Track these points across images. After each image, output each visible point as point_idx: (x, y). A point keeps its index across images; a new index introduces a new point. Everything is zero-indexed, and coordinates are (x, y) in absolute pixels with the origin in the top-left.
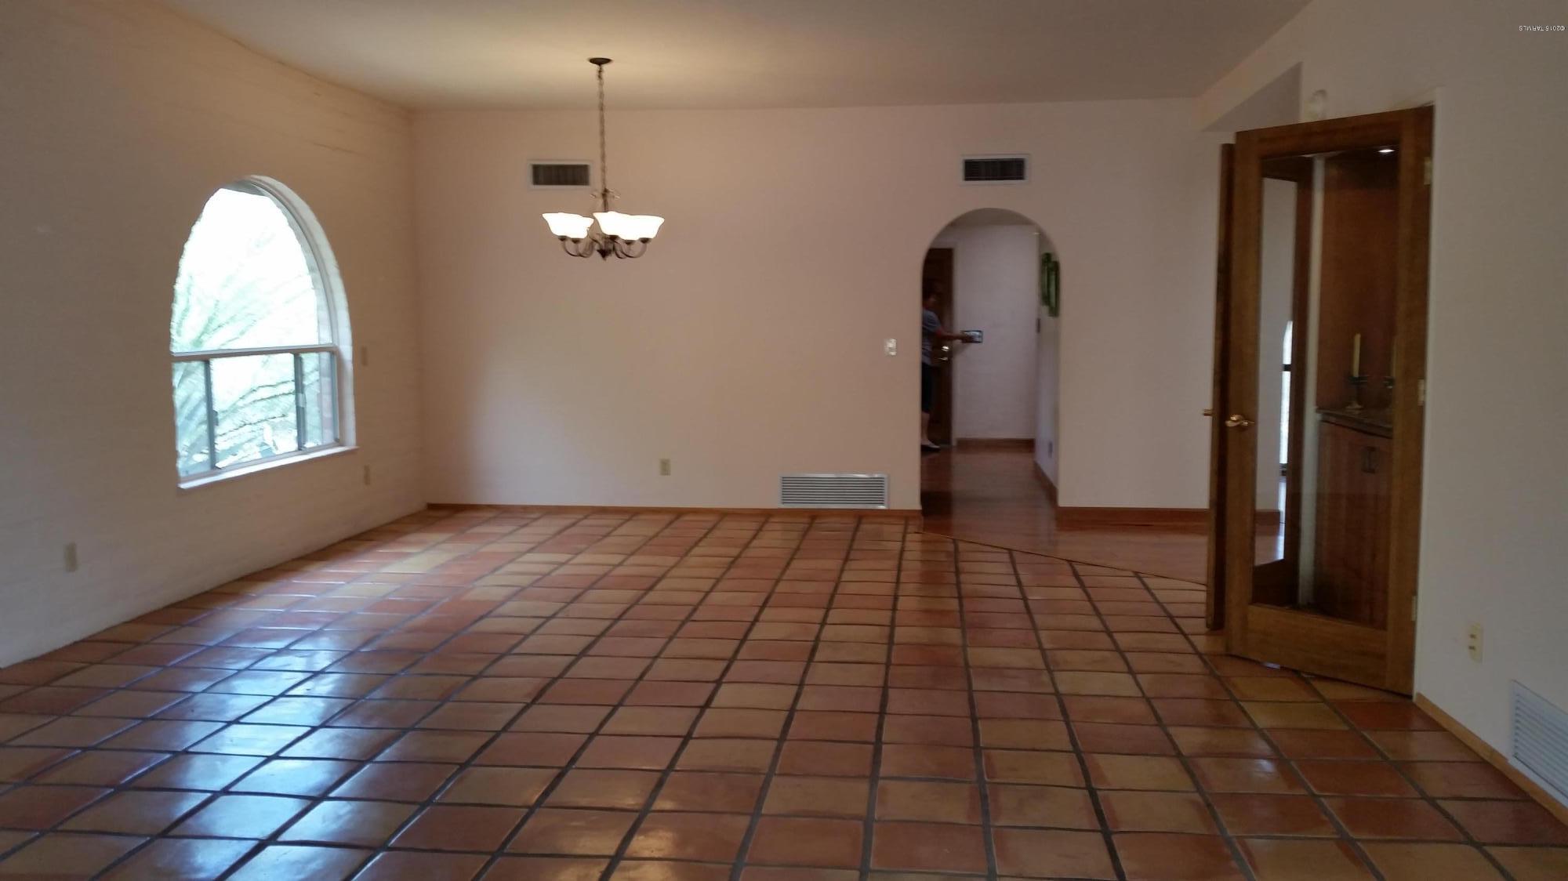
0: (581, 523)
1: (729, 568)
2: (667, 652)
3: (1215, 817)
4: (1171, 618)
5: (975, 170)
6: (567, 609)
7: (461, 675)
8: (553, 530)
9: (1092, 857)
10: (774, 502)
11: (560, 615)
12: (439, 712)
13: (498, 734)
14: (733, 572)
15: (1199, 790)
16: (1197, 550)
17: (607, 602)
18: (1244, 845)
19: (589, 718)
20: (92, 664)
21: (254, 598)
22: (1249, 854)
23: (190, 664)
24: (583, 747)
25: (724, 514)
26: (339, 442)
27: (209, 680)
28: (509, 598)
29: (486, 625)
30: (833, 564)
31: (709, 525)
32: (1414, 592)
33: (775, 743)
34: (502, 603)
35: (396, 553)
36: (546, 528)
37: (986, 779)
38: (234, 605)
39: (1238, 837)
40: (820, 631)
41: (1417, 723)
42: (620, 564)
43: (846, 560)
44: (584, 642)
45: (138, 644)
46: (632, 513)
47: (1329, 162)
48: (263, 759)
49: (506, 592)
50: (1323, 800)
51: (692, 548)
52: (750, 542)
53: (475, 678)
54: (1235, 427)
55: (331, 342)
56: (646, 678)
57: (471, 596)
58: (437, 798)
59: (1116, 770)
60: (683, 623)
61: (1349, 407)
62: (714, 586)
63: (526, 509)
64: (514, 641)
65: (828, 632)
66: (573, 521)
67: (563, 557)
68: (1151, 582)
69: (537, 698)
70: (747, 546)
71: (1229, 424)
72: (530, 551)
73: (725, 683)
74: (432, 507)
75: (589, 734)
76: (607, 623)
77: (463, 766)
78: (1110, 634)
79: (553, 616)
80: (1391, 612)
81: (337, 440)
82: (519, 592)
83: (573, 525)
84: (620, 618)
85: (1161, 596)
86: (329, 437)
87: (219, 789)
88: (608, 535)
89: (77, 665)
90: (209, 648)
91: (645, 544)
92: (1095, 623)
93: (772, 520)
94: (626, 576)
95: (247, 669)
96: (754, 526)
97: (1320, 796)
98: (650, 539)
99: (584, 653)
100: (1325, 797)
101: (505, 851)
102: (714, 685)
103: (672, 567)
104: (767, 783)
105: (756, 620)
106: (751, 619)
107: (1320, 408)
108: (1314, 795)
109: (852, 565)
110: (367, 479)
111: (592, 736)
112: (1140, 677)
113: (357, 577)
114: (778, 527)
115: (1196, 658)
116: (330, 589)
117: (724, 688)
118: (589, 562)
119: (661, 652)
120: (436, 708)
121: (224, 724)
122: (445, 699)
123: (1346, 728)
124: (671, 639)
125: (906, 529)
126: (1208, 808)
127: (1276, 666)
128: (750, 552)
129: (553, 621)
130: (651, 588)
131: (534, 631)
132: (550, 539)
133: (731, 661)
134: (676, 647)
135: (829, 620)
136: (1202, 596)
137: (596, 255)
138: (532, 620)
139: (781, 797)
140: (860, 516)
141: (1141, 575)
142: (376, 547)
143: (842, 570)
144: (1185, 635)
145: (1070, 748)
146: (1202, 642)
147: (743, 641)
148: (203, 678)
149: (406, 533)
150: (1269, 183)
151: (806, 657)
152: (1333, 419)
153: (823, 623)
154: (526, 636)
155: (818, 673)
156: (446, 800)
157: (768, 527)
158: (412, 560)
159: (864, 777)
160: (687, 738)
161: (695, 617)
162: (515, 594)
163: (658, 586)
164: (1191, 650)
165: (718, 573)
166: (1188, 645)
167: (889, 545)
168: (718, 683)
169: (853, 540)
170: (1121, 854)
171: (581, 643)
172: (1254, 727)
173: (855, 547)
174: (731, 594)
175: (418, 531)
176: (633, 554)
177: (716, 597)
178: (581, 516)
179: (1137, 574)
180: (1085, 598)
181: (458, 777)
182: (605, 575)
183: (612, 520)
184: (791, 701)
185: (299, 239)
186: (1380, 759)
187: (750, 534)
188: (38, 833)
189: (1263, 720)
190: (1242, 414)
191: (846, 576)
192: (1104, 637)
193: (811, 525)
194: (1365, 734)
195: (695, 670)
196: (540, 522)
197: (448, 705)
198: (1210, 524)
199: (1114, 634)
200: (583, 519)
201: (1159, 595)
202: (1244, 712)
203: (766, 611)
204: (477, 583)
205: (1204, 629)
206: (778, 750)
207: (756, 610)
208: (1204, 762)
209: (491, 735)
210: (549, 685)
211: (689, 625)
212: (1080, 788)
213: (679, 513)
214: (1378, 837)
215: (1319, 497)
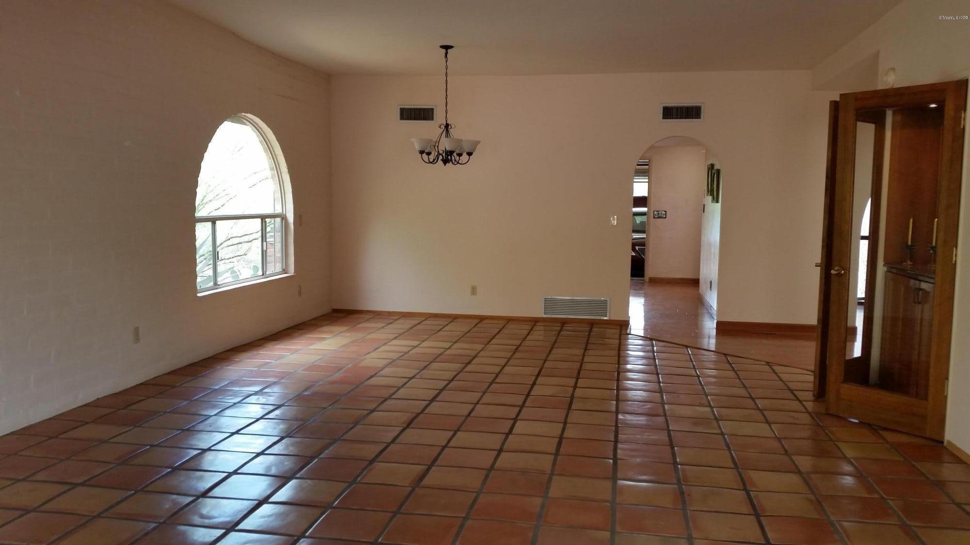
0: (423, 323)
1: (514, 353)
2: (483, 401)
3: (824, 510)
4: (792, 391)
5: (669, 113)
6: (420, 373)
7: (364, 410)
8: (407, 326)
9: (749, 530)
10: (540, 313)
11: (417, 377)
12: (354, 430)
13: (389, 445)
14: (517, 355)
15: (813, 493)
16: (809, 350)
17: (443, 371)
18: (841, 526)
19: (442, 437)
20: (149, 398)
21: (238, 362)
22: (845, 531)
23: (205, 399)
24: (439, 454)
25: (509, 320)
26: (285, 271)
27: (219, 408)
28: (386, 366)
29: (373, 381)
30: (579, 352)
31: (501, 326)
32: (947, 378)
33: (553, 457)
34: (383, 369)
35: (319, 338)
36: (402, 325)
37: (683, 483)
38: (227, 366)
39: (837, 521)
40: (574, 392)
41: (946, 458)
42: (449, 348)
43: (586, 349)
44: (433, 393)
45: (174, 387)
46: (454, 318)
47: (894, 113)
48: (255, 454)
49: (385, 362)
50: (889, 501)
51: (492, 340)
52: (526, 337)
53: (372, 411)
54: (836, 274)
55: (281, 212)
56: (472, 415)
57: (363, 364)
58: (359, 479)
59: (761, 479)
60: (491, 383)
61: (904, 263)
62: (507, 362)
63: (390, 314)
64: (392, 391)
65: (579, 392)
66: (418, 321)
67: (415, 343)
68: (777, 369)
69: (409, 425)
70: (524, 339)
71: (833, 272)
72: (395, 338)
73: (519, 420)
74: (335, 311)
75: (442, 446)
76: (445, 383)
77: (372, 462)
78: (753, 399)
79: (413, 377)
80: (931, 390)
81: (284, 270)
82: (392, 363)
83: (419, 324)
84: (453, 380)
85: (784, 377)
86: (279, 268)
87: (231, 471)
88: (440, 330)
89: (141, 398)
90: (215, 390)
91: (463, 337)
92: (743, 392)
93: (539, 324)
94: (452, 355)
95: (239, 402)
96: (528, 327)
97: (888, 499)
98: (465, 334)
99: (433, 400)
100: (890, 499)
101: (401, 511)
102: (513, 421)
103: (480, 351)
104: (550, 480)
105: (534, 384)
106: (532, 383)
107: (886, 263)
108: (883, 498)
109: (590, 352)
110: (300, 293)
111: (444, 447)
112: (773, 426)
113: (296, 351)
114: (542, 328)
115: (807, 415)
116: (281, 357)
117: (518, 423)
118: (430, 346)
119: (479, 401)
120: (351, 428)
121: (229, 434)
122: (356, 423)
123: (902, 459)
124: (484, 393)
125: (621, 331)
126: (818, 503)
127: (856, 421)
128: (526, 343)
129: (413, 380)
130: (469, 363)
131: (403, 386)
132: (405, 332)
133: (522, 407)
134: (487, 398)
135: (578, 385)
136: (811, 378)
137: (440, 162)
138: (402, 379)
139: (559, 487)
140: (592, 324)
141: (770, 364)
142: (305, 333)
143: (584, 355)
144: (800, 401)
145: (733, 466)
146: (810, 406)
147: (528, 395)
148: (214, 407)
149: (322, 326)
150: (860, 125)
151: (567, 407)
152: (894, 271)
153: (575, 387)
154: (399, 388)
155: (574, 416)
156: (364, 481)
157: (535, 328)
158: (327, 342)
159: (608, 478)
160: (500, 451)
161: (497, 380)
162: (390, 363)
163: (474, 362)
164: (804, 411)
165: (509, 355)
166: (802, 408)
167: (610, 341)
168: (515, 420)
169: (589, 338)
170: (767, 529)
171: (432, 394)
172: (845, 458)
173: (590, 341)
174: (516, 368)
175: (327, 325)
176: (456, 342)
177: (507, 369)
178: (423, 319)
179: (768, 363)
180: (736, 377)
181: (369, 467)
182: (441, 354)
183: (443, 322)
184: (560, 432)
185: (265, 151)
186: (924, 479)
187: (526, 332)
188: (133, 492)
189: (849, 453)
190: (840, 266)
191: (586, 359)
192: (750, 401)
193: (562, 327)
194: (914, 463)
195: (500, 411)
196: (399, 321)
197: (359, 426)
198: (818, 333)
199: (755, 399)
200: (425, 320)
201: (783, 377)
202: (838, 448)
203: (540, 378)
204: (367, 356)
205: (812, 398)
206: (555, 460)
207: (534, 378)
208: (813, 476)
209: (385, 445)
210: (415, 418)
211: (494, 385)
212: (740, 490)
213: (482, 319)
214: (924, 525)
215: (884, 319)
